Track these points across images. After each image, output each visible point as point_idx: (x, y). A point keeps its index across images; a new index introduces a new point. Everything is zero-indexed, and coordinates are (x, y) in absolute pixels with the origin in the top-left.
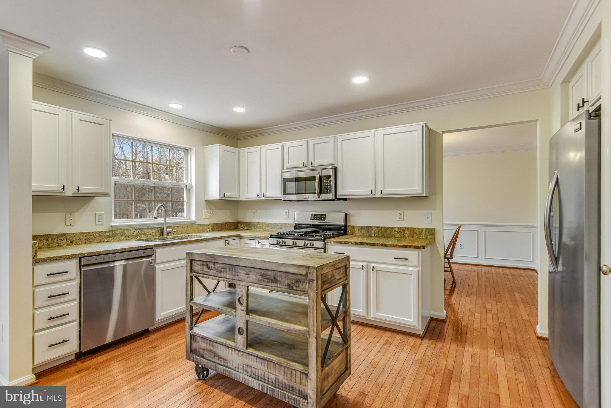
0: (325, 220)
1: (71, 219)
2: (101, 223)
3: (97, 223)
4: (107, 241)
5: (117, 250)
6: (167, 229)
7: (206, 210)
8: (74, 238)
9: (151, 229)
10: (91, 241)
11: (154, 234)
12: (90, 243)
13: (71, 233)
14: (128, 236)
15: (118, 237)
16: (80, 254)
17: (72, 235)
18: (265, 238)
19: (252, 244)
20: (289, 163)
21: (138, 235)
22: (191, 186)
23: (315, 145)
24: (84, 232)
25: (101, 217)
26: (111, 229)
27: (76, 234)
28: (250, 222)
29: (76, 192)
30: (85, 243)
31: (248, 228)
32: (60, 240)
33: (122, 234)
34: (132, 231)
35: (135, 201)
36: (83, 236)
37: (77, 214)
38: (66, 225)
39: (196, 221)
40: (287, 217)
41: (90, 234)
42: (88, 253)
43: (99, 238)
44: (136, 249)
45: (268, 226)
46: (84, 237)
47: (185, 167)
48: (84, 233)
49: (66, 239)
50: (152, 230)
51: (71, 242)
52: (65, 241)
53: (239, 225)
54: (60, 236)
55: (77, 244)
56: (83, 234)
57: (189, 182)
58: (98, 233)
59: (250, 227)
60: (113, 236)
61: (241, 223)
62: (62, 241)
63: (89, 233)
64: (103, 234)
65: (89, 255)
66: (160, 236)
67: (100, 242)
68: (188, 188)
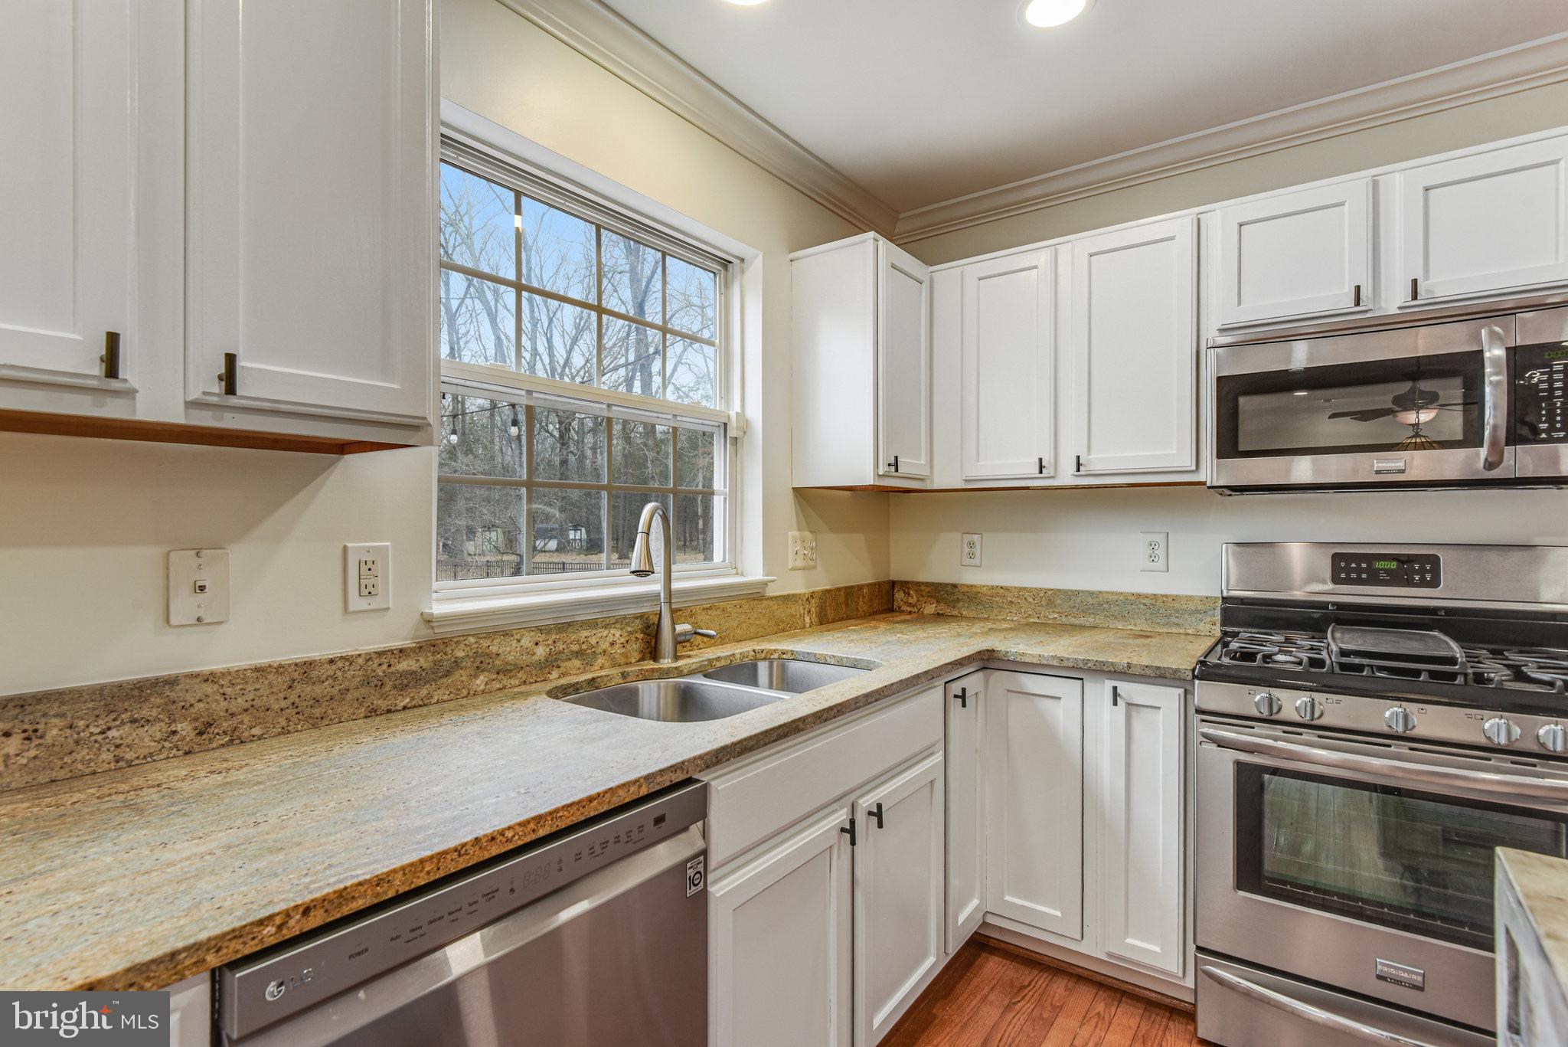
0: (1435, 583)
1: (202, 588)
2: (374, 603)
3: (356, 603)
4: (405, 708)
5: (502, 833)
6: (673, 624)
7: (796, 533)
8: (219, 707)
9: (605, 627)
10: (317, 712)
11: (618, 650)
12: (315, 726)
13: (197, 675)
14: (506, 671)
15: (460, 676)
16: (215, 944)
17: (209, 688)
18: (1163, 676)
19: (1060, 698)
20: (1239, 303)
21: (551, 662)
22: (745, 426)
23: (1431, 192)
24: (281, 666)
25: (378, 569)
26: (425, 633)
27: (234, 677)
28: (955, 586)
29: (214, 399)
30: (284, 732)
31: (943, 608)
32: (123, 723)
33: (482, 662)
34: (527, 641)
35: (529, 485)
36: (271, 685)
37: (239, 556)
38: (168, 621)
39: (765, 584)
40: (1161, 564)
41: (314, 674)
42: (287, 914)
43: (364, 691)
44: (616, 801)
45: (1051, 603)
46: (282, 696)
47: (717, 341)
48: (280, 669)
49: (170, 715)
50: (613, 631)
51: (201, 734)
52: (157, 730)
53: (899, 595)
54: (129, 697)
55: (235, 739)
56: (271, 677)
57: (737, 408)
58: (360, 661)
59: (953, 603)
60: (441, 672)
61: (905, 585)
62: (141, 731)
63: (310, 664)
64: (385, 667)
65: (295, 927)
66: (642, 659)
67: (373, 712)
68: (731, 433)
